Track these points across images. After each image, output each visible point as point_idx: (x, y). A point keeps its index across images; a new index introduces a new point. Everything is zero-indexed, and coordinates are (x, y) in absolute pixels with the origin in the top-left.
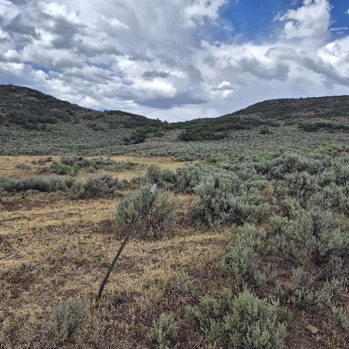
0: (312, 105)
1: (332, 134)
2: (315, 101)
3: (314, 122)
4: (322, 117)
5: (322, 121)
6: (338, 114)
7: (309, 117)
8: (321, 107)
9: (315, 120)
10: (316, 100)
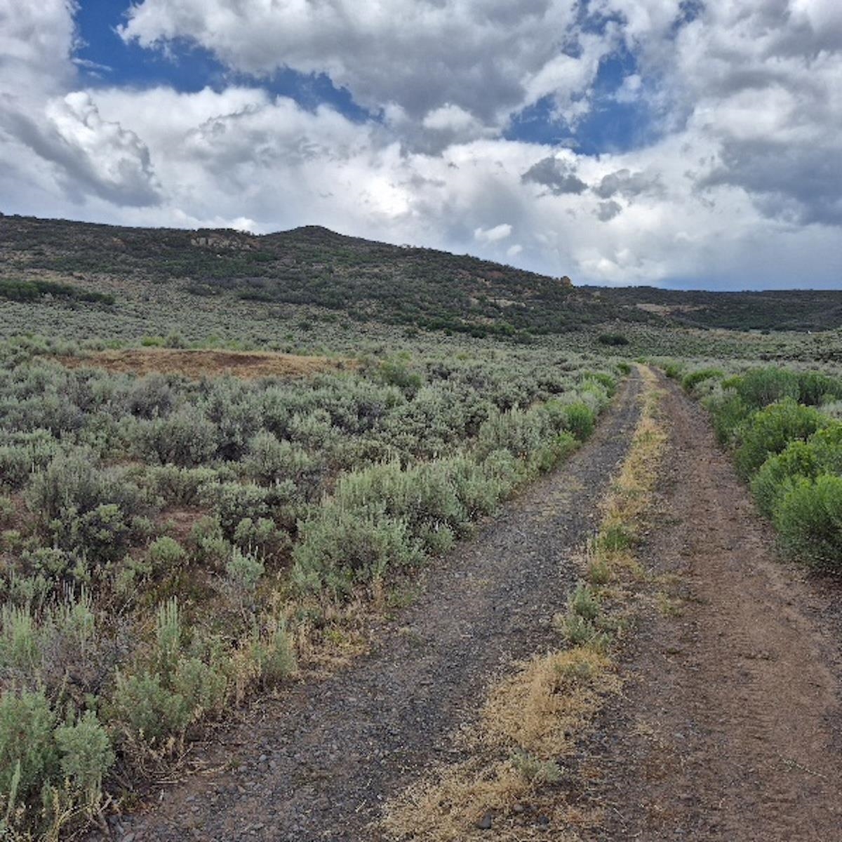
0: (27, 236)
1: (72, 313)
2: (37, 228)
3: (29, 277)
4: (52, 269)
5: (52, 278)
6: (90, 267)
7: (20, 266)
8: (51, 244)
9: (36, 274)
10: (37, 225)
